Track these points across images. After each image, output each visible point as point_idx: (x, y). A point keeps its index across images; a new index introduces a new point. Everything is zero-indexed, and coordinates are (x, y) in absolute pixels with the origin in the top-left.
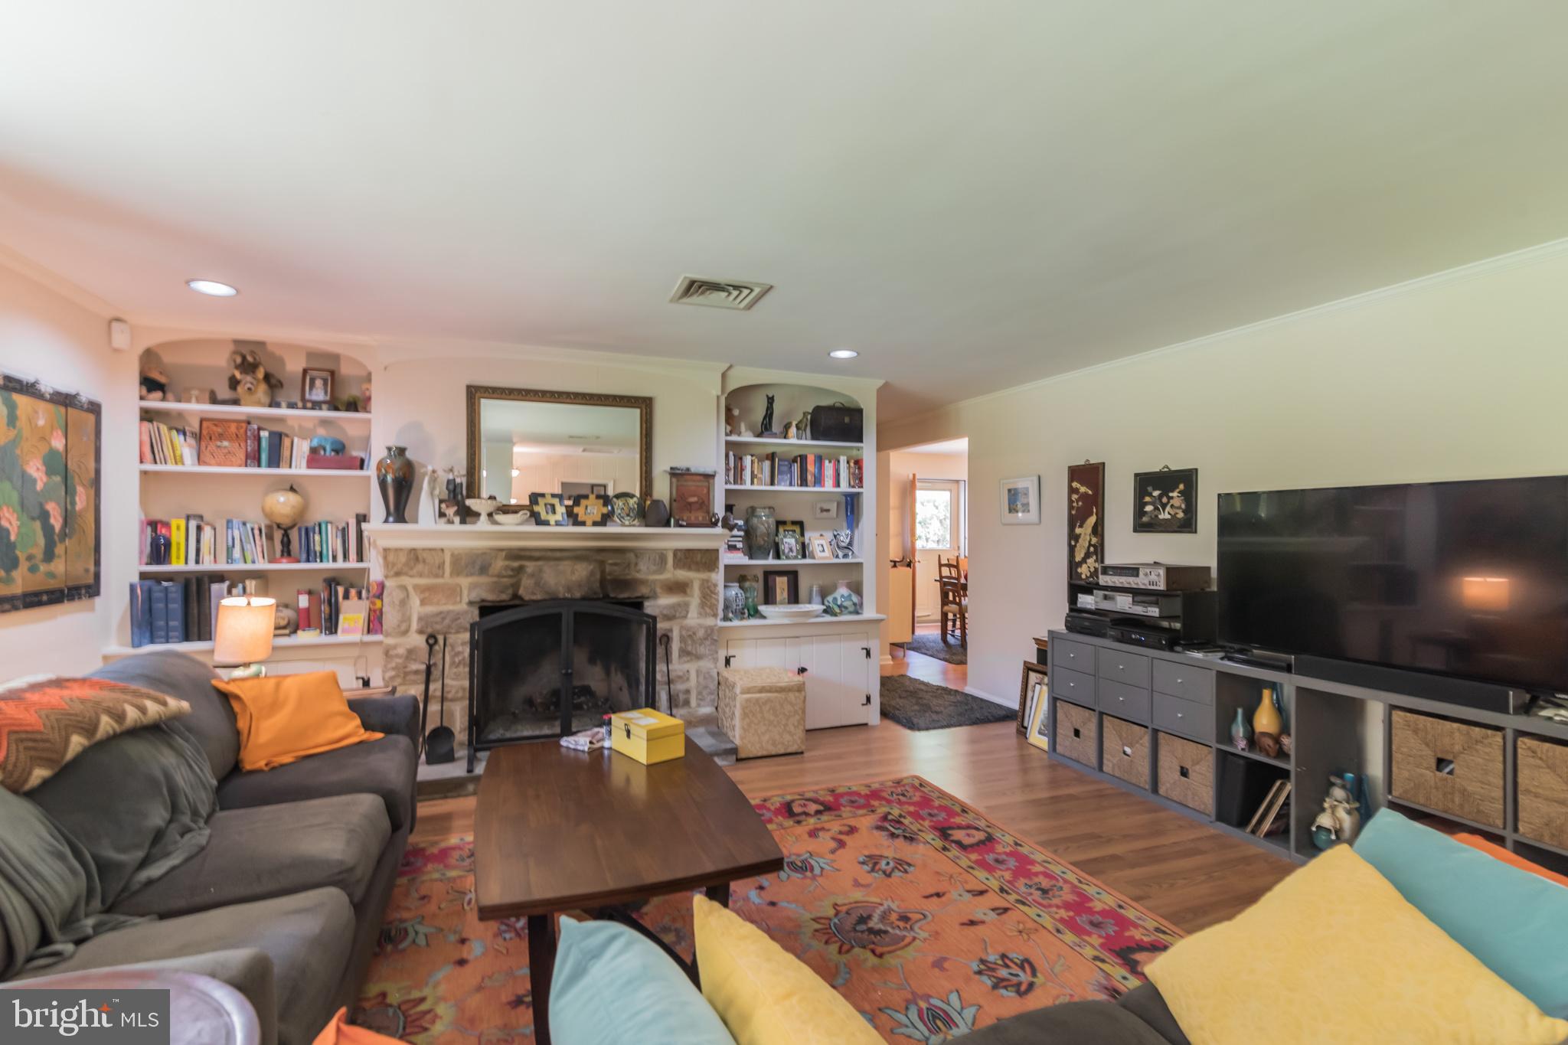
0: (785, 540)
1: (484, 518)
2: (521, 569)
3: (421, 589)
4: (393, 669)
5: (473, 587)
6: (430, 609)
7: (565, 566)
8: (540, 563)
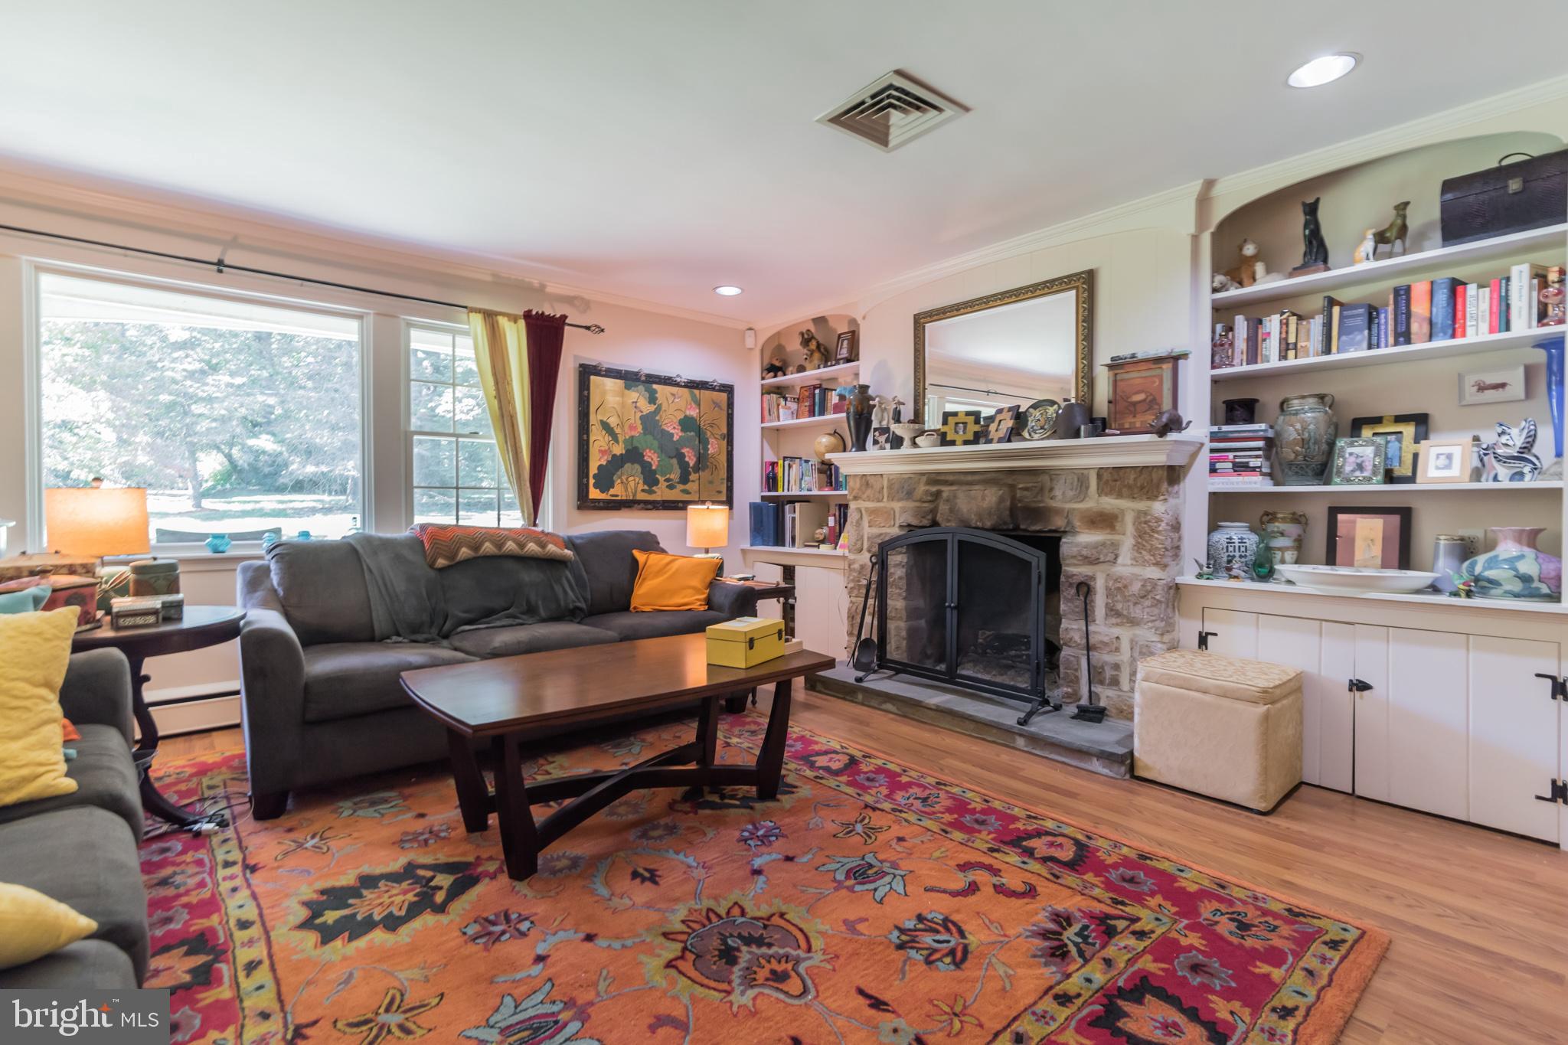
0: (1349, 450)
1: (907, 442)
2: (938, 494)
3: (872, 512)
4: (853, 581)
5: (904, 510)
6: (875, 531)
7: (977, 491)
8: (954, 488)
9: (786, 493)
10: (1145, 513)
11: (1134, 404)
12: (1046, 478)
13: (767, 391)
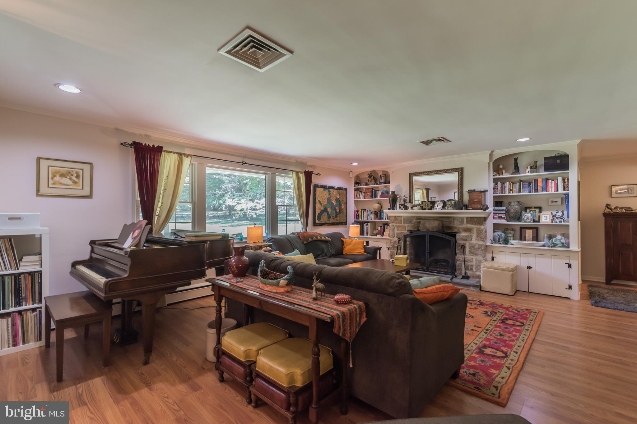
0: (525, 215)
1: (410, 208)
2: (419, 222)
3: (397, 226)
4: (392, 245)
5: (408, 226)
6: (399, 232)
7: (432, 222)
8: (424, 221)
9: (362, 220)
10: (479, 228)
11: (475, 202)
12: (452, 219)
13: (356, 190)
